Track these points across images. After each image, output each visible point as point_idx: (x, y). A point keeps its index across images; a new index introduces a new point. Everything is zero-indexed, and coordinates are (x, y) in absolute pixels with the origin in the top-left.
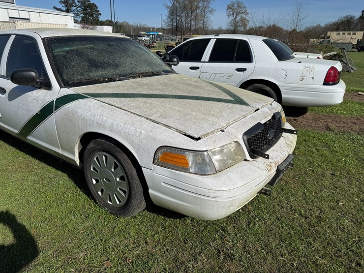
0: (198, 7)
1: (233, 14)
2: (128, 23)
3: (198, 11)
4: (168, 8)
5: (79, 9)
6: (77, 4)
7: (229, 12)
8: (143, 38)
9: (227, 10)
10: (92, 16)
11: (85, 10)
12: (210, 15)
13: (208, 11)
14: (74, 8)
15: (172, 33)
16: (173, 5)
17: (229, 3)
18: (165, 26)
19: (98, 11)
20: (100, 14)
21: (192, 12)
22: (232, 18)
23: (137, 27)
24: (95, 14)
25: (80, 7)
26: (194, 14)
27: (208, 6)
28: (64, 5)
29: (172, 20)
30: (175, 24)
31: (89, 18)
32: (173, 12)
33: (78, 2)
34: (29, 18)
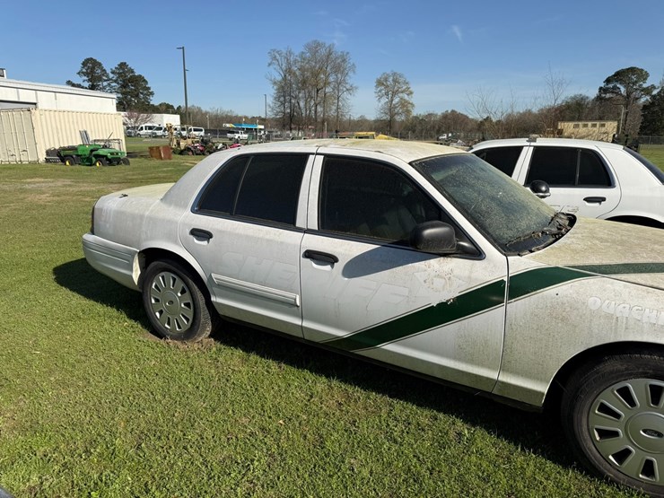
0: (326, 83)
1: (387, 94)
2: (199, 109)
3: (328, 90)
4: (275, 83)
5: (113, 84)
6: (111, 76)
7: (380, 91)
8: (237, 136)
9: (377, 87)
10: (137, 96)
11: (124, 86)
12: (349, 96)
13: (345, 89)
14: (105, 84)
15: (284, 125)
16: (285, 78)
17: (379, 77)
18: (270, 115)
19: (149, 88)
20: (152, 94)
21: (318, 91)
22: (384, 100)
23: (216, 116)
24: (142, 93)
25: (115, 81)
26: (321, 94)
27: (344, 80)
28: (86, 78)
29: (283, 104)
30: (289, 111)
31: (131, 100)
32: (284, 91)
33: (113, 73)
34: (35, 101)
